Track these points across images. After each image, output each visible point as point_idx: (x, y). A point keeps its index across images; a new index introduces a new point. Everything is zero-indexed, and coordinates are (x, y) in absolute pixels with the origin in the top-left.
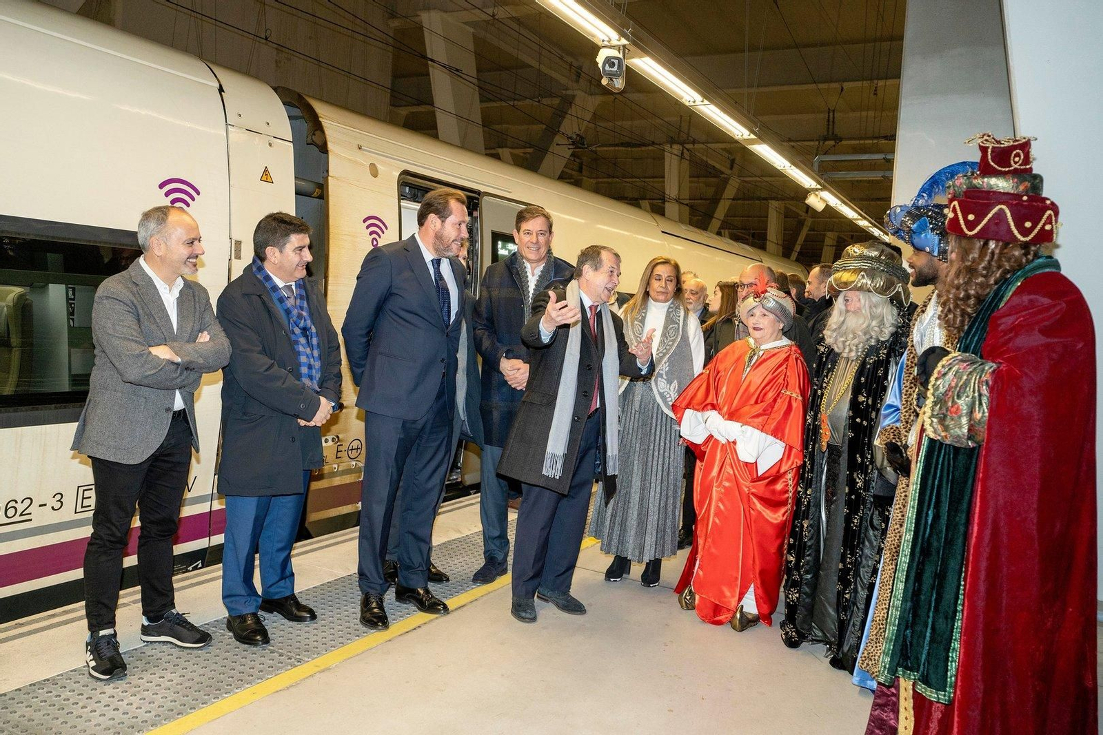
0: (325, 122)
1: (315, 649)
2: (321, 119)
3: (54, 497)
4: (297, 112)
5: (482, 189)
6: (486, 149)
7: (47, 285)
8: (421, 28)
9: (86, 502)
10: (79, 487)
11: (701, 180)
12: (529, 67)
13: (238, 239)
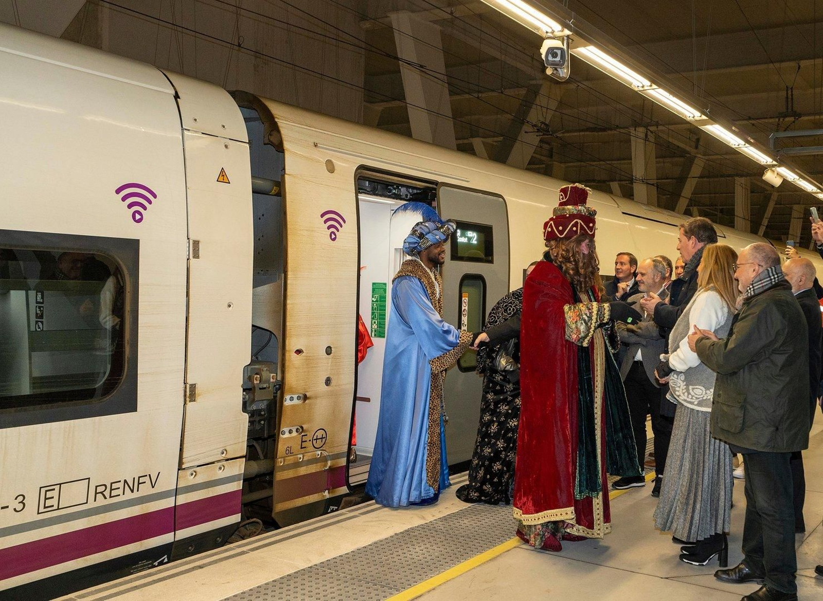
0: (283, 124)
2: (276, 120)
3: (16, 499)
4: (254, 114)
5: (440, 179)
7: (8, 292)
8: (390, 29)
9: (48, 503)
10: (41, 488)
11: (669, 160)
12: (495, 59)
13: (197, 239)
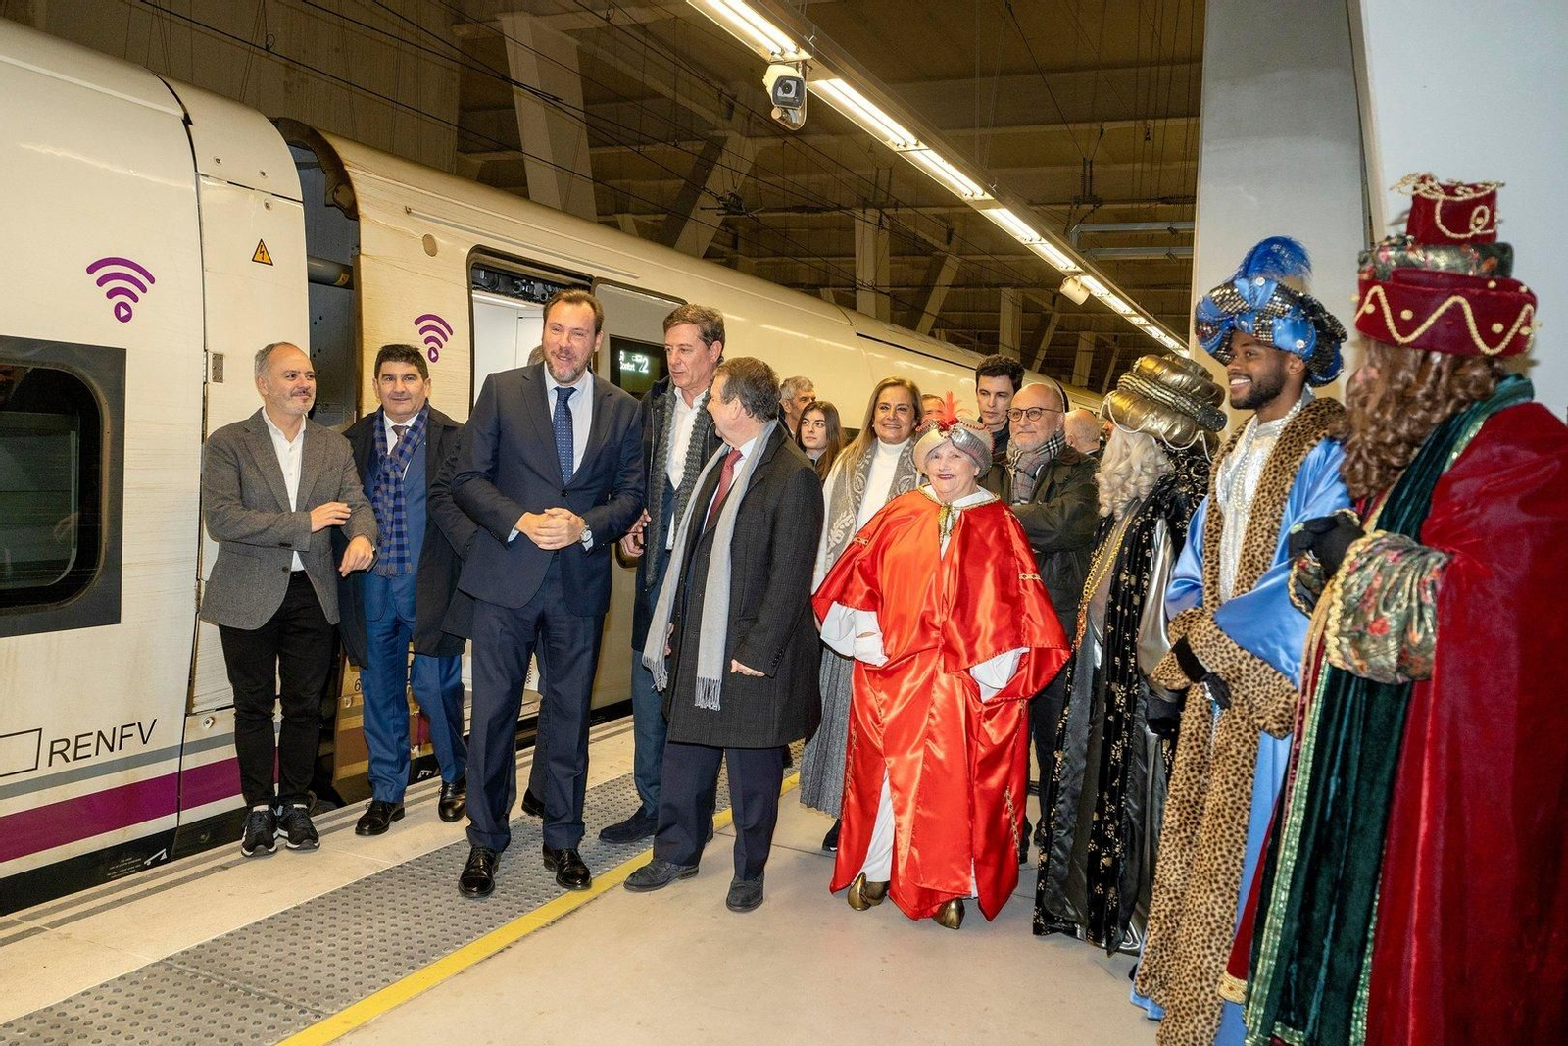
0: (354, 173)
1: (344, 993)
2: (347, 168)
4: (308, 156)
5: (595, 273)
6: (598, 214)
8: (500, 37)
11: (907, 259)
12: (660, 96)
13: (219, 351)
